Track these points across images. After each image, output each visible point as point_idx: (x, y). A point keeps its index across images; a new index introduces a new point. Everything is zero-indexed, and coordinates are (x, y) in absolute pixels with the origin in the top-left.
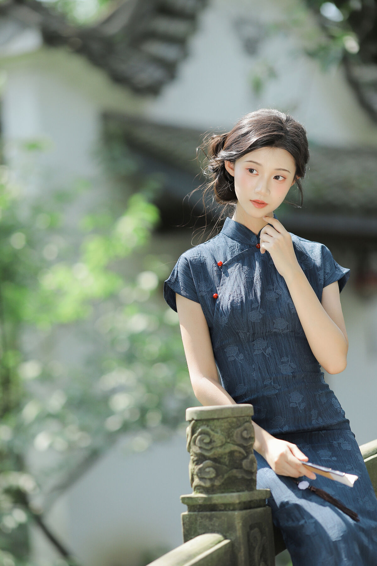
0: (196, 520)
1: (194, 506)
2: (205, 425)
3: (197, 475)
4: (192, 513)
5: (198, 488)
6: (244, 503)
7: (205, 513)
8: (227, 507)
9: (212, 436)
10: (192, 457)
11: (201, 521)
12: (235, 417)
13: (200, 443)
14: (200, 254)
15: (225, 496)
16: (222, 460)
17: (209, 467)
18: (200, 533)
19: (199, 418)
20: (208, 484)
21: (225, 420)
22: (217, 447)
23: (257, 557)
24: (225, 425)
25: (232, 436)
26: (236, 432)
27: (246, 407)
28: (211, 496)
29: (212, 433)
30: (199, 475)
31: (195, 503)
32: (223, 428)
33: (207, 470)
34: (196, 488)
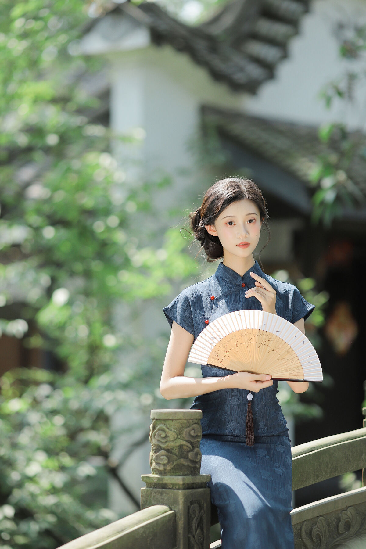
0: (151, 494)
1: (150, 483)
2: (163, 423)
3: (155, 461)
4: (149, 489)
5: (155, 470)
6: (188, 484)
7: (158, 489)
8: (174, 486)
9: (167, 433)
10: (152, 447)
11: (155, 495)
12: (185, 419)
13: (158, 437)
14: (197, 290)
15: (173, 478)
16: (173, 451)
17: (163, 455)
18: (153, 504)
19: (158, 418)
20: (161, 468)
21: (178, 421)
22: (170, 441)
23: (194, 525)
24: (177, 425)
25: (182, 434)
26: (185, 431)
27: (195, 412)
28: (163, 477)
29: (167, 430)
30: (156, 460)
31: (151, 481)
32: (176, 427)
33: (162, 457)
34: (153, 470)
